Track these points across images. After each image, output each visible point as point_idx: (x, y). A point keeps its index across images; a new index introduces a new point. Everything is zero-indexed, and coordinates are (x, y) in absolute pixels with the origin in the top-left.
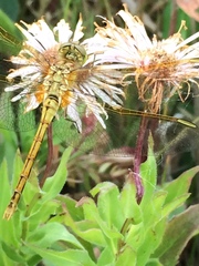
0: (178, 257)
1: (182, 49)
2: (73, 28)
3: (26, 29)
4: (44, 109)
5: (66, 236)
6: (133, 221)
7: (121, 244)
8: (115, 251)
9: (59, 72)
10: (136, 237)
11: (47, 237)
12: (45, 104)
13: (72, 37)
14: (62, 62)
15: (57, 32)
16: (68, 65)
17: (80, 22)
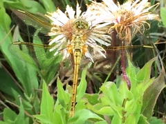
0: (153, 110)
1: (134, 7)
2: (75, 9)
3: (51, 16)
4: (75, 57)
5: (92, 115)
6: (128, 99)
7: (124, 113)
8: (121, 117)
9: (78, 37)
10: (132, 107)
11: (80, 118)
12: (75, 54)
13: (75, 14)
14: (77, 31)
15: (67, 13)
16: (81, 31)
17: (78, 5)
